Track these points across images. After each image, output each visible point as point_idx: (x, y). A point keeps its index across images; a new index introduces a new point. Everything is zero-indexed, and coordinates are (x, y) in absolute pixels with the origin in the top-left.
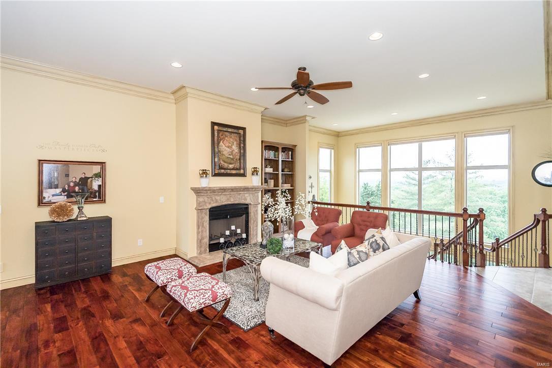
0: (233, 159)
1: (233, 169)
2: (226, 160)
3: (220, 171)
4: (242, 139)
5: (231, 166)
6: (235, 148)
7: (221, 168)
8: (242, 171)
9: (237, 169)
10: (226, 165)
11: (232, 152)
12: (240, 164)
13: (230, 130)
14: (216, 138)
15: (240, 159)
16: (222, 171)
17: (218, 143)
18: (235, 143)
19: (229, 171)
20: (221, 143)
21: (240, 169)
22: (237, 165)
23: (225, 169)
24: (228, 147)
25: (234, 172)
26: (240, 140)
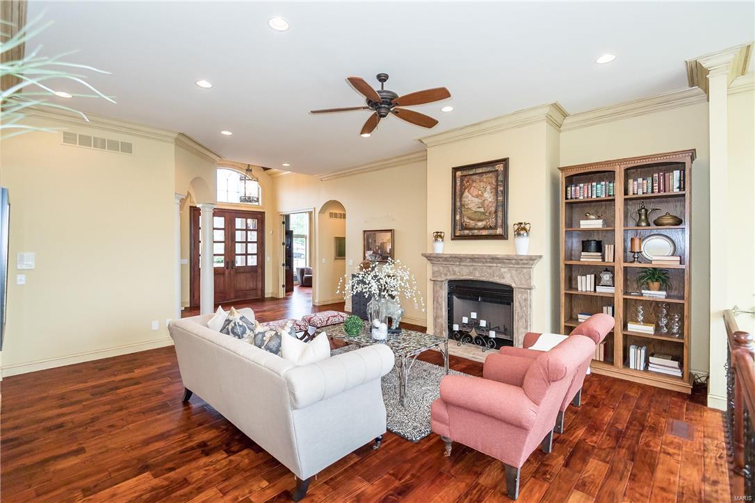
0: (484, 213)
1: (484, 228)
2: (473, 216)
3: (462, 232)
4: (501, 178)
5: (480, 224)
6: (489, 196)
7: (464, 228)
8: (499, 231)
9: (491, 228)
10: (472, 223)
11: (483, 203)
12: (496, 220)
13: (480, 170)
14: (458, 188)
15: (496, 212)
16: (466, 232)
17: (462, 194)
18: (489, 187)
19: (476, 232)
20: (466, 193)
21: (495, 228)
22: (491, 222)
23: (470, 229)
24: (477, 196)
25: (485, 232)
26: (497, 181)
